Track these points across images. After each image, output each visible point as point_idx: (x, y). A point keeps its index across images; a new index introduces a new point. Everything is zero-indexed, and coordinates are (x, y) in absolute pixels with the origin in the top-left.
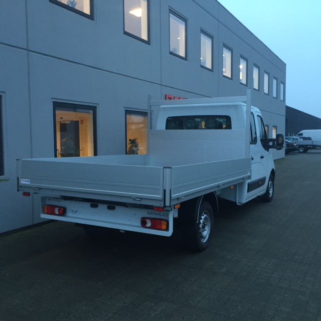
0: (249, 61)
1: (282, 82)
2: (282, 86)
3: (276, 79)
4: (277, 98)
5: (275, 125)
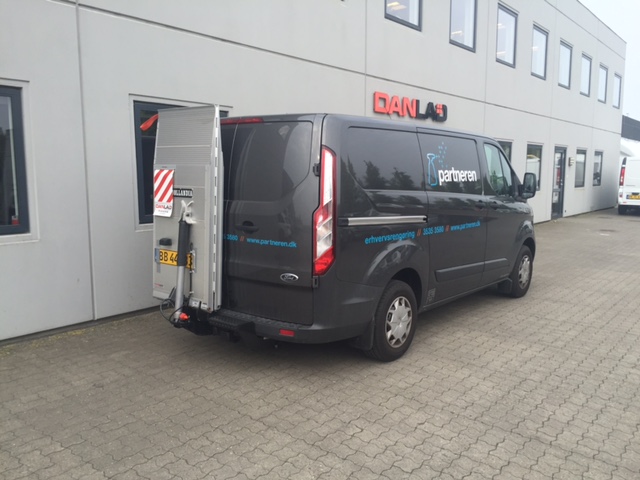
1: (616, 75)
2: (617, 80)
3: (606, 69)
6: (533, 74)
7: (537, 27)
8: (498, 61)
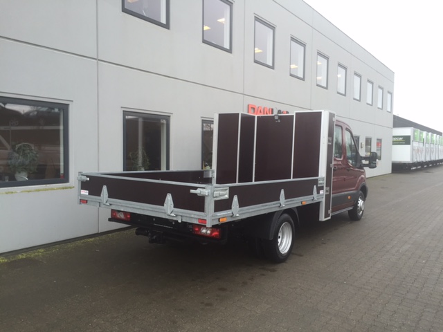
0: (348, 70)
1: (389, 92)
2: (389, 96)
3: (382, 89)
4: (382, 109)
5: (379, 137)
6: (338, 93)
7: (340, 65)
8: (318, 85)
